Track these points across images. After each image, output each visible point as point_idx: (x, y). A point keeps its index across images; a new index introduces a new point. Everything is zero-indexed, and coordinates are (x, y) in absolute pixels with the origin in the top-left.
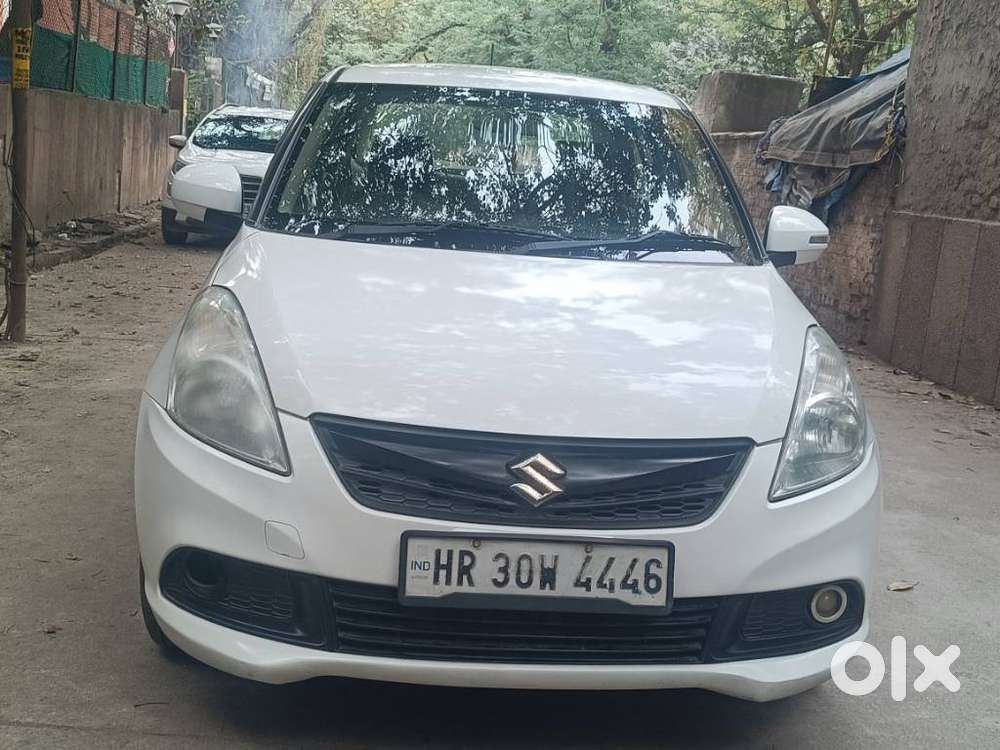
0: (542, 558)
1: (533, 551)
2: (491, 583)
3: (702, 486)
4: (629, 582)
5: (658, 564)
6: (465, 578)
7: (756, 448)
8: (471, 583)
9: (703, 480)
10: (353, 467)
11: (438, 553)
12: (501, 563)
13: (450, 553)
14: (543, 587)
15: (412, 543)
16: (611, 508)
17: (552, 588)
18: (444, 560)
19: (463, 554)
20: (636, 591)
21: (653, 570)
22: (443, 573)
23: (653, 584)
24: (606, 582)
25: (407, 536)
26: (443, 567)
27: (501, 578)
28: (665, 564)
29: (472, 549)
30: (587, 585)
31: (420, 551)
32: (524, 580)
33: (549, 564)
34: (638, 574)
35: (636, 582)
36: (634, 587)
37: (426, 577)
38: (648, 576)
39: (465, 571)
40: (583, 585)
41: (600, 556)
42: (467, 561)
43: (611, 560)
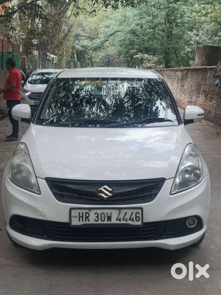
0: (107, 213)
1: (105, 211)
2: (94, 221)
3: (151, 192)
4: (131, 219)
5: (139, 213)
6: (87, 220)
7: (166, 181)
8: (89, 221)
9: (151, 190)
10: (57, 191)
11: (79, 213)
12: (96, 215)
13: (83, 213)
14: (108, 221)
15: (73, 211)
16: (126, 199)
17: (110, 221)
18: (81, 215)
19: (86, 213)
20: (133, 221)
21: (138, 215)
22: (81, 219)
23: (138, 219)
24: (125, 219)
25: (71, 209)
26: (81, 217)
27: (96, 219)
28: (141, 213)
29: (89, 212)
30: (120, 220)
31: (75, 213)
32: (103, 219)
33: (109, 215)
34: (134, 216)
35: (133, 218)
36: (132, 220)
37: (77, 220)
38: (136, 217)
39: (87, 218)
40: (119, 220)
41: (123, 212)
42: (87, 215)
43: (126, 213)
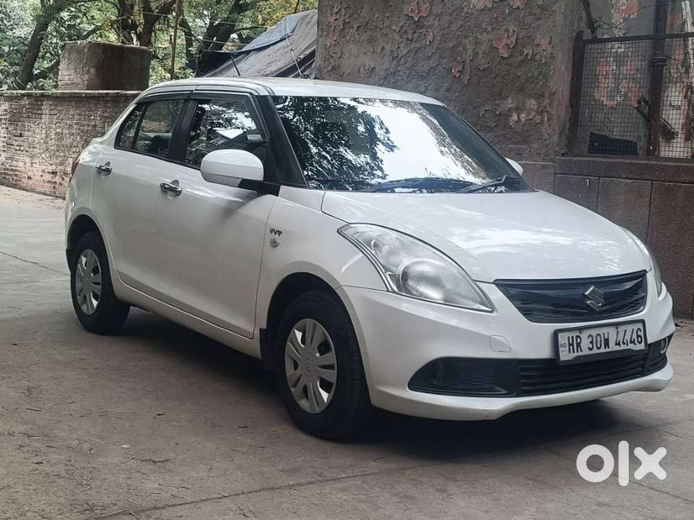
0: (604, 334)
1: (601, 331)
2: (588, 349)
4: (632, 340)
6: (579, 348)
8: (582, 350)
10: (523, 304)
11: (569, 338)
12: (591, 339)
13: (573, 338)
14: (606, 347)
15: (559, 335)
17: (609, 347)
18: (571, 342)
21: (639, 333)
22: (571, 348)
23: (640, 339)
24: (625, 341)
25: (557, 333)
26: (571, 345)
27: (591, 346)
28: (642, 329)
29: (580, 335)
32: (599, 346)
33: (606, 336)
34: (635, 336)
36: (634, 342)
37: (566, 351)
38: (638, 336)
39: (578, 345)
40: (618, 344)
41: (622, 330)
42: (579, 340)
43: (626, 331)
